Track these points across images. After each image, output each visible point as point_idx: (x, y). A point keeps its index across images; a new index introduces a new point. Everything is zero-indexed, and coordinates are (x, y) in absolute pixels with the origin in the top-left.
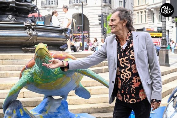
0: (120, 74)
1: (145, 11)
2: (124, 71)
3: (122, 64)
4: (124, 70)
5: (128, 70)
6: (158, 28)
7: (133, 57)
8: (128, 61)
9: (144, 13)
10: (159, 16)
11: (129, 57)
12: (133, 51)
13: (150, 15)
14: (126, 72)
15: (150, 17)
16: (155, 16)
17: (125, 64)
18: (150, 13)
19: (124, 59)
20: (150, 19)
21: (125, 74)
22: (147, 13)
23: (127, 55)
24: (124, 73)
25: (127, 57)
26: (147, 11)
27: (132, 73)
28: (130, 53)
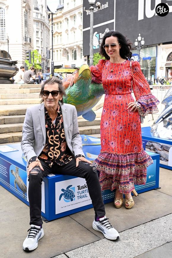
0: (48, 152)
1: (61, 50)
2: (52, 149)
3: (51, 141)
5: (57, 149)
6: (72, 65)
7: (63, 136)
8: (58, 139)
9: (59, 51)
10: (73, 55)
11: (60, 136)
12: (64, 130)
13: (65, 54)
14: (54, 151)
15: (65, 56)
16: (69, 55)
17: (55, 142)
18: (65, 52)
19: (54, 137)
20: (65, 57)
21: (53, 153)
22: (62, 52)
23: (57, 133)
24: (53, 151)
25: (58, 136)
26: (63, 50)
28: (61, 131)
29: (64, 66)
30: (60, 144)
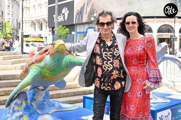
1: (29, 22)
2: (106, 63)
3: (105, 56)
6: (39, 35)
8: (111, 56)
9: (27, 23)
10: (39, 26)
13: (32, 25)
16: (36, 26)
18: (32, 24)
20: (33, 28)
22: (30, 24)
24: (106, 65)
26: (31, 22)
29: (32, 36)
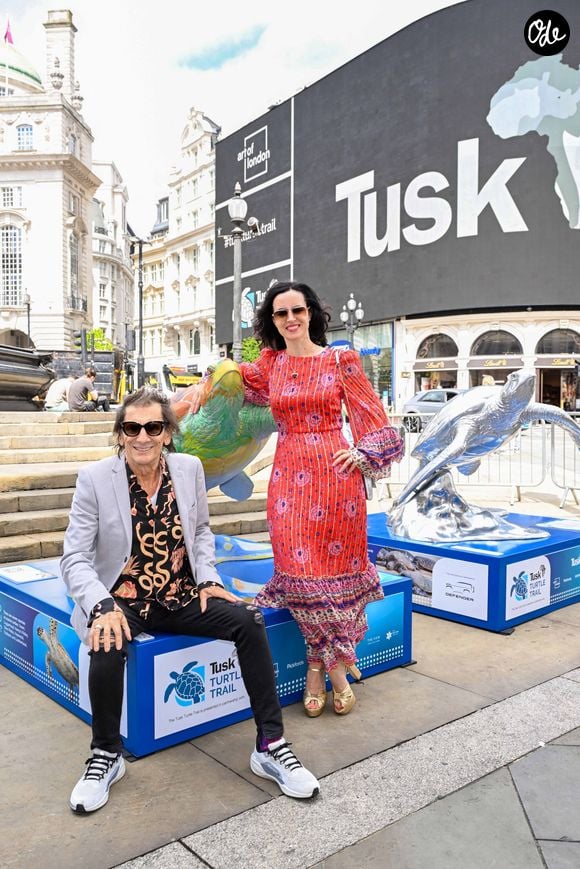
0: (138, 576)
1: (160, 331)
2: (150, 569)
3: (147, 549)
4: (151, 564)
5: (162, 567)
6: (189, 366)
7: (178, 532)
8: (165, 542)
9: (157, 333)
10: (191, 341)
11: (170, 533)
12: (179, 519)
13: (171, 339)
14: (155, 572)
15: (171, 344)
16: (182, 342)
17: (156, 549)
18: (171, 334)
19: (156, 538)
20: (172, 348)
21: (152, 578)
22: (164, 335)
24: (151, 574)
25: (165, 533)
26: (166, 330)
27: (171, 572)
28: (173, 521)
30: (170, 554)
